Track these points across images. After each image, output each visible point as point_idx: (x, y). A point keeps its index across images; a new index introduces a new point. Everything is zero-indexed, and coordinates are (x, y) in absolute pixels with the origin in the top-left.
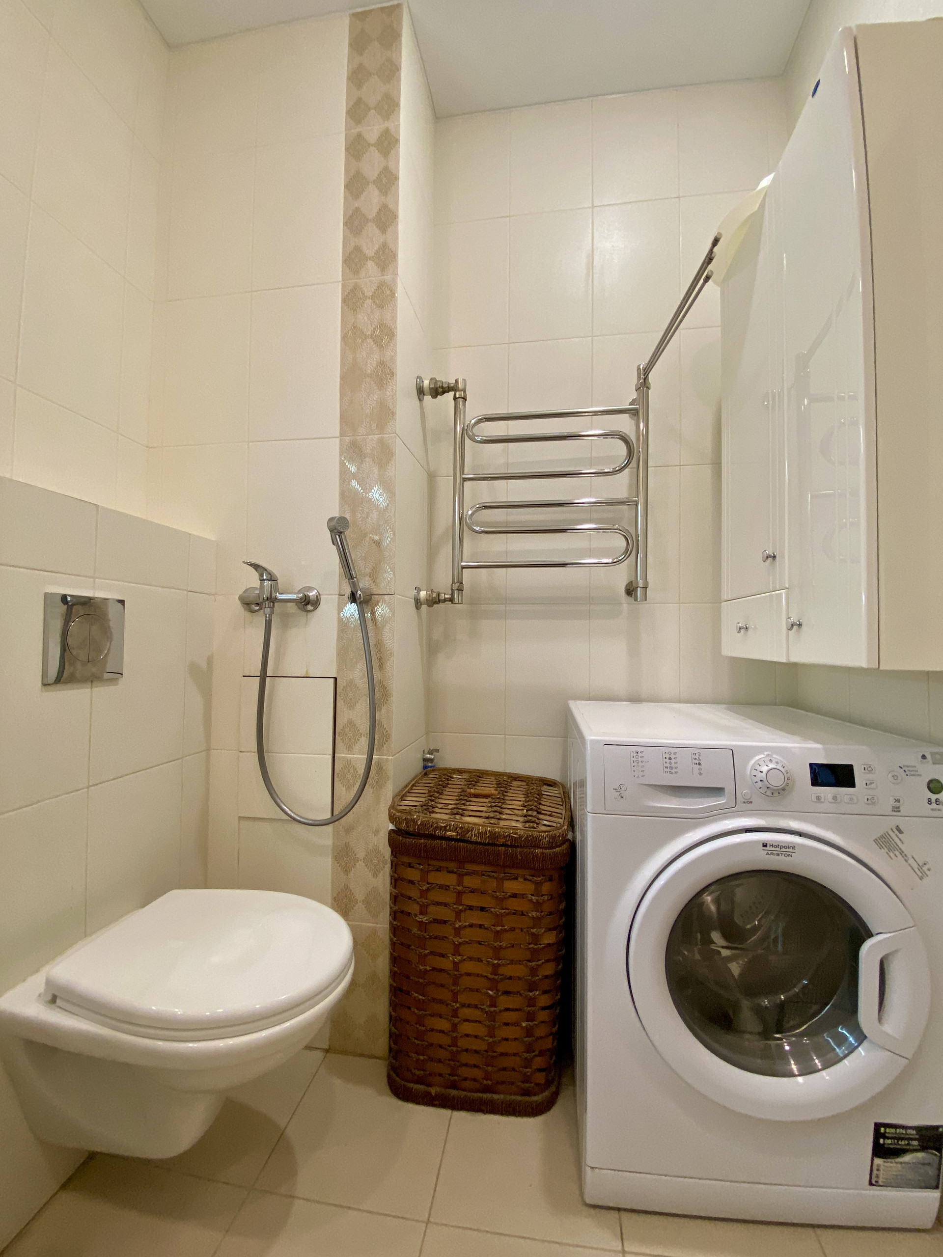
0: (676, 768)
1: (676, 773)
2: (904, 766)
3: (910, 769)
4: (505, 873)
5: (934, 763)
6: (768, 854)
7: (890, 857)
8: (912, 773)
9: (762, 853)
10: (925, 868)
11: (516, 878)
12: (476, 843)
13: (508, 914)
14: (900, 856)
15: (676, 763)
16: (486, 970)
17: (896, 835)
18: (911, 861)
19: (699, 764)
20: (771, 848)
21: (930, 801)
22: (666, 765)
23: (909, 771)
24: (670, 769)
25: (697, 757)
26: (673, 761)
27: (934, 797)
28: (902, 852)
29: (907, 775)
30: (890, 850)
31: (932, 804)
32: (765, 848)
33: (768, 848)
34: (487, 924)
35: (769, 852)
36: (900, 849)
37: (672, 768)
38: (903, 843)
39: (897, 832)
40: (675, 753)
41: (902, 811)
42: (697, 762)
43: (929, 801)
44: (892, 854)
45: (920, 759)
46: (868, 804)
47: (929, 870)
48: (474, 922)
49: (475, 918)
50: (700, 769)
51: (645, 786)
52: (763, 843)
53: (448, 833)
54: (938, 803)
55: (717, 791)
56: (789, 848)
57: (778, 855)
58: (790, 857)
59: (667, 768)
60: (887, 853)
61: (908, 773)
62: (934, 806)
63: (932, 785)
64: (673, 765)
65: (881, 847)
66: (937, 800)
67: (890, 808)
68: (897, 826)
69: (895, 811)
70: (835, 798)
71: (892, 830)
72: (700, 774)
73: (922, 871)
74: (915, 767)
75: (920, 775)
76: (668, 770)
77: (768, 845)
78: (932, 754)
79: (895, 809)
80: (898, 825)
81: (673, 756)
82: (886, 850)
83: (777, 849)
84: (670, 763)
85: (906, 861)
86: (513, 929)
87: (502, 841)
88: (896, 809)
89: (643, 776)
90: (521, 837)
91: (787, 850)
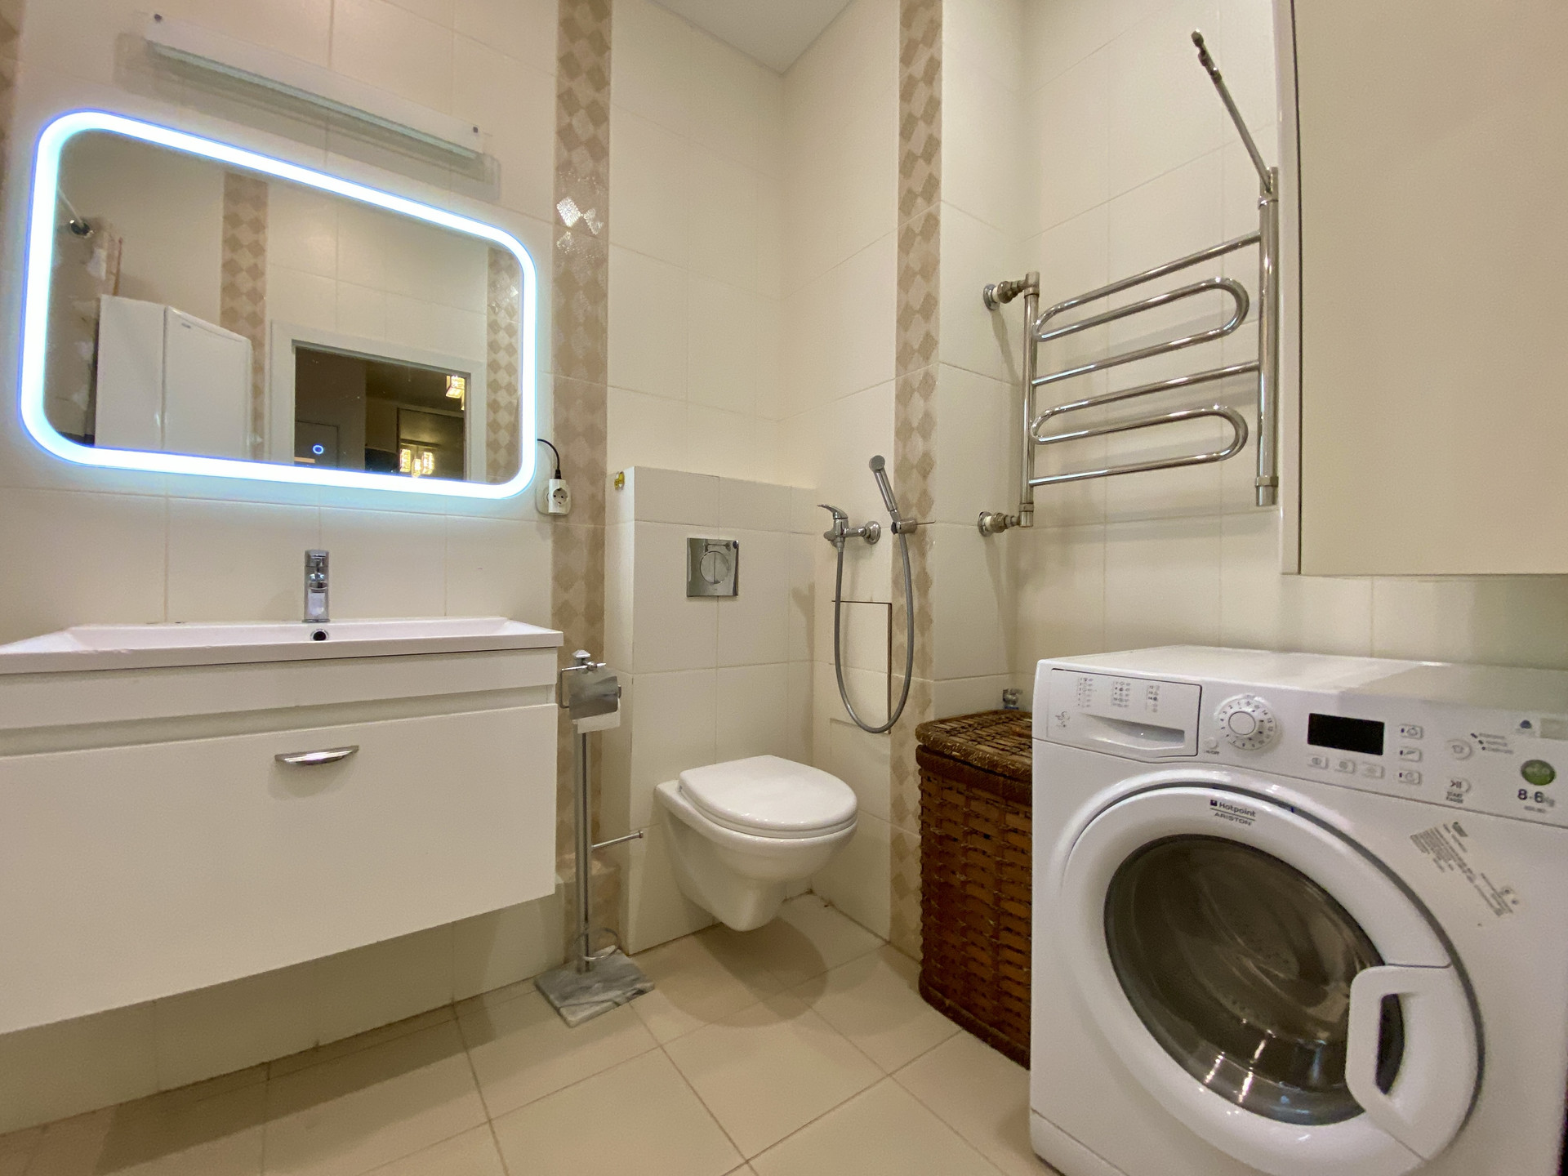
0: (1126, 701)
1: (1126, 706)
2: (1481, 735)
3: (1492, 740)
4: (1007, 805)
5: (1543, 736)
6: (1217, 814)
7: (1441, 867)
8: (1493, 747)
9: (1209, 813)
10: (1508, 898)
11: (1018, 813)
12: (976, 768)
13: (1008, 848)
14: (1458, 871)
15: (1127, 695)
16: (989, 900)
17: (1454, 837)
18: (1479, 882)
19: (1155, 699)
20: (1222, 809)
21: (1523, 795)
22: (1115, 696)
23: (1488, 742)
24: (1119, 701)
25: (1154, 690)
26: (1124, 692)
27: (1532, 789)
28: (1462, 865)
29: (1484, 748)
30: (1439, 857)
31: (1528, 799)
32: (1213, 807)
33: (1217, 807)
34: (989, 852)
35: (1220, 813)
36: (1460, 859)
37: (1121, 700)
38: (1464, 850)
39: (1453, 832)
40: (1128, 684)
41: (1464, 802)
42: (1153, 696)
43: (1520, 794)
44: (1442, 863)
45: (1517, 726)
46: (1401, 782)
47: (1514, 902)
48: (978, 847)
49: (981, 844)
50: (1156, 705)
51: (1092, 719)
52: (1212, 801)
53: (954, 753)
54: (1539, 799)
55: (1176, 734)
56: (1247, 813)
57: (1232, 819)
58: (1247, 825)
59: (1116, 699)
60: (1435, 860)
61: (1485, 745)
62: (1530, 802)
63: (1529, 770)
64: (1124, 698)
65: (1424, 850)
66: (1537, 795)
67: (1445, 795)
68: (1456, 823)
69: (1451, 800)
70: (1343, 765)
71: (1447, 829)
72: (1155, 711)
73: (1501, 902)
74: (1503, 738)
75: (1510, 752)
76: (1117, 702)
77: (1218, 804)
78: (1544, 721)
79: (1453, 797)
80: (1456, 821)
81: (1125, 687)
82: (1433, 855)
83: (1229, 811)
84: (1121, 695)
85: (1471, 879)
86: (1012, 865)
87: (999, 770)
88: (1458, 798)
89: (1088, 706)
90: (1018, 770)
91: (1243, 815)
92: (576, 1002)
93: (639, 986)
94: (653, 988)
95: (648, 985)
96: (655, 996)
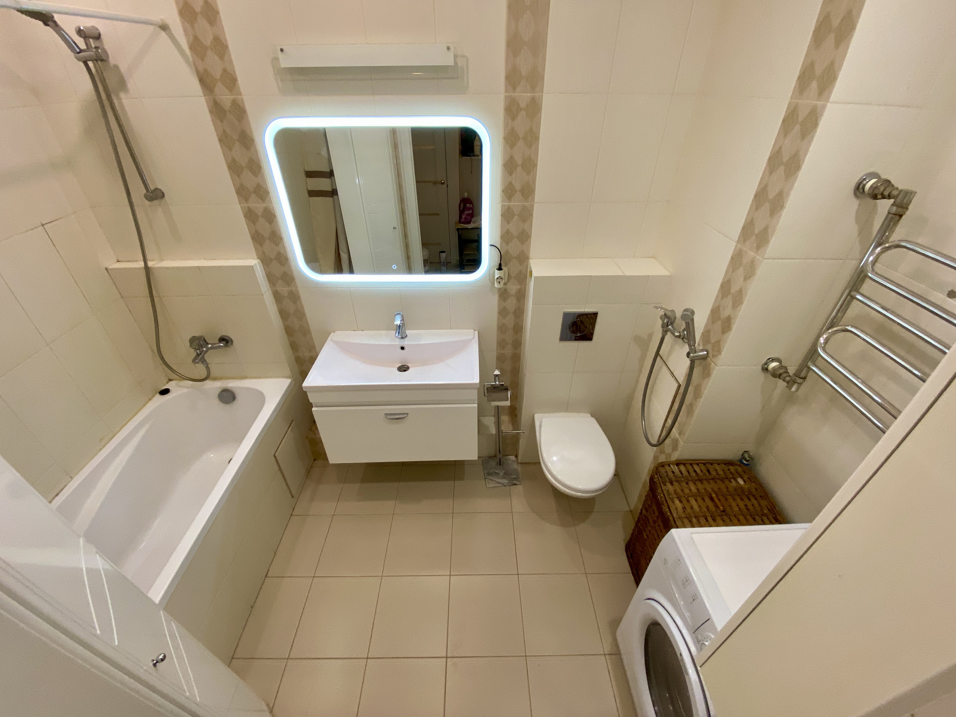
92: (491, 478)
93: (514, 482)
94: (520, 484)
95: (518, 483)
96: (519, 488)
